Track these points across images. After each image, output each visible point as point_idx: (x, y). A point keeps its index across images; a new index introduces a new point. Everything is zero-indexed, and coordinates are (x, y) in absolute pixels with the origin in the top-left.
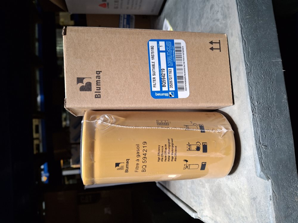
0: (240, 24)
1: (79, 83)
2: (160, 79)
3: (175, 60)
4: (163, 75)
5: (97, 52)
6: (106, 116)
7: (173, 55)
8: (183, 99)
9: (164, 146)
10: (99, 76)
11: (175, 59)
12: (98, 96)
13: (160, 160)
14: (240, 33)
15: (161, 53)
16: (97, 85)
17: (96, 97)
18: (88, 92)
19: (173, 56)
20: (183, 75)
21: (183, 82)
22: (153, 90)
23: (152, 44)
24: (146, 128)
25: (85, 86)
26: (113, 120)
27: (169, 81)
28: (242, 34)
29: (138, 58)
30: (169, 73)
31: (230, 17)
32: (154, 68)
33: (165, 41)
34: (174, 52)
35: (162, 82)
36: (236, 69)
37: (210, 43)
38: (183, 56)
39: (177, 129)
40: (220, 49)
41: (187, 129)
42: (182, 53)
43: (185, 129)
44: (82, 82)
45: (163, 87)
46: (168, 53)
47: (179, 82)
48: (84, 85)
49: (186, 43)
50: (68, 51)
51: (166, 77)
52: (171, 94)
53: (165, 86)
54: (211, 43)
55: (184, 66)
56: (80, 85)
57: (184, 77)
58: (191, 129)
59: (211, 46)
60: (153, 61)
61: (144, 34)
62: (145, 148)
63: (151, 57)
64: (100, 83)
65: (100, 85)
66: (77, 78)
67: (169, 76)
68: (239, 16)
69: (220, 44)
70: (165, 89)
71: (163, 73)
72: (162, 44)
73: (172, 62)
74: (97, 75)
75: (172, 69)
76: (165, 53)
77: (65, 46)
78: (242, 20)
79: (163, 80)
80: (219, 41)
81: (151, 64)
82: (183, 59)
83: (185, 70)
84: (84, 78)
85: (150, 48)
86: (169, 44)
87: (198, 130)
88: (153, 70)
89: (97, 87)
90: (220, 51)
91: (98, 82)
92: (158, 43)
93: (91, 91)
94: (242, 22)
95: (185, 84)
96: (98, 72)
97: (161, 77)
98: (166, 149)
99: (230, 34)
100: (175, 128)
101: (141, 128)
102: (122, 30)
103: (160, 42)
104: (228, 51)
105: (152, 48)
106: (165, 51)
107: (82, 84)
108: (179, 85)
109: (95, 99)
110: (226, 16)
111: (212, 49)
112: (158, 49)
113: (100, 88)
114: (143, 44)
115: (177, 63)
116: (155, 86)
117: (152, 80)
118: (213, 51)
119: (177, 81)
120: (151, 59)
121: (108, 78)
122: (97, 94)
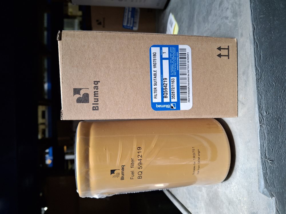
0: (253, 24)
1: (75, 94)
2: (162, 89)
3: (179, 69)
4: (165, 85)
7: (176, 62)
8: (185, 111)
10: (97, 87)
11: (179, 67)
12: (95, 108)
14: (252, 34)
15: (163, 61)
16: (95, 96)
17: (93, 110)
18: (85, 104)
19: (176, 64)
20: (187, 85)
21: (186, 92)
22: (153, 101)
23: (154, 50)
25: (83, 97)
27: (171, 92)
28: (254, 35)
29: (138, 66)
30: (171, 83)
31: (241, 16)
32: (155, 77)
33: (169, 46)
34: (177, 59)
35: (164, 93)
37: (218, 49)
38: (187, 63)
40: (228, 56)
42: (187, 60)
44: (79, 93)
45: (164, 99)
46: (172, 61)
47: (181, 93)
48: (81, 96)
49: (192, 49)
50: (63, 59)
51: (168, 87)
52: (172, 106)
54: (220, 49)
55: (189, 75)
56: (77, 96)
57: (187, 87)
60: (155, 69)
61: (146, 39)
63: (152, 65)
64: (98, 94)
65: (98, 96)
66: (74, 89)
67: (171, 86)
68: (252, 14)
69: (228, 51)
70: (166, 100)
71: (165, 82)
72: (165, 50)
73: (175, 70)
74: (95, 85)
75: (175, 78)
76: (168, 61)
78: (255, 19)
79: (165, 91)
80: (228, 46)
81: (153, 73)
82: (187, 67)
83: (189, 80)
84: (81, 89)
85: (152, 55)
86: (173, 50)
88: (154, 79)
89: (95, 99)
90: (229, 58)
91: (96, 93)
92: (161, 49)
93: (88, 102)
94: (254, 22)
95: (188, 94)
96: (96, 82)
97: (163, 87)
99: (240, 37)
102: (122, 34)
103: (163, 48)
105: (155, 55)
106: (169, 59)
107: (79, 95)
108: (182, 96)
110: (236, 14)
111: (220, 56)
112: (161, 56)
113: (98, 99)
114: (145, 51)
115: (181, 71)
116: (156, 97)
117: (153, 90)
118: (220, 57)
119: (180, 91)
120: (153, 67)
121: (106, 89)
122: (95, 106)
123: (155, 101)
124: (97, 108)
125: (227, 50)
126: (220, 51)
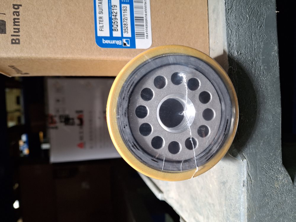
2: (110, 19)
4: (115, 14)
8: (142, 51)
10: (18, 12)
12: (15, 41)
17: (12, 43)
20: (144, 16)
21: (143, 25)
22: (99, 35)
27: (123, 23)
32: (101, 3)
35: (113, 24)
45: (113, 32)
47: (137, 25)
51: (118, 17)
52: (125, 42)
53: (116, 30)
57: (144, 19)
64: (19, 22)
65: (19, 25)
67: (123, 16)
70: (117, 34)
71: (114, 11)
74: (15, 10)
75: (128, 6)
83: (146, 10)
88: (99, 6)
89: (14, 29)
91: (16, 20)
93: (5, 33)
95: (145, 28)
96: (16, 6)
97: (111, 16)
108: (137, 30)
109: (11, 45)
113: (19, 29)
116: (103, 29)
117: (98, 19)
119: (135, 23)
121: (32, 15)
122: (15, 38)
124: (17, 41)
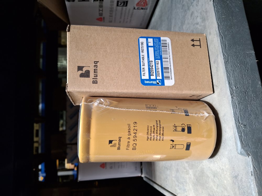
0: (218, 22)
1: (79, 71)
2: (149, 69)
4: (152, 66)
5: (95, 46)
6: (102, 100)
7: (160, 49)
8: (169, 87)
9: (152, 126)
10: (97, 66)
11: (162, 53)
12: (95, 82)
13: (149, 139)
14: (217, 29)
15: (149, 48)
16: (95, 73)
17: (93, 83)
18: (86, 79)
19: (160, 51)
20: (169, 66)
21: (169, 72)
22: (142, 78)
23: (141, 40)
24: (136, 110)
25: (85, 73)
26: (108, 103)
27: (157, 71)
28: (219, 30)
29: (130, 51)
30: (156, 64)
31: (208, 19)
32: (143, 60)
34: (160, 47)
35: (151, 72)
36: (214, 62)
37: (191, 40)
38: (168, 50)
39: (164, 112)
40: (200, 46)
41: (173, 113)
42: (168, 48)
43: (171, 112)
44: (82, 70)
45: (151, 77)
46: (156, 48)
47: (165, 72)
48: (84, 72)
49: (171, 40)
50: (70, 44)
51: (154, 68)
52: (158, 82)
53: (153, 75)
54: (193, 40)
55: (170, 59)
56: (80, 72)
57: (169, 68)
58: (176, 113)
59: (192, 43)
60: (143, 54)
61: (135, 32)
62: (135, 128)
63: (141, 51)
64: (97, 71)
65: (97, 73)
66: (78, 66)
67: (156, 67)
68: (216, 15)
70: (153, 77)
71: (151, 64)
72: (151, 40)
73: (159, 55)
74: (95, 64)
75: (159, 61)
76: (153, 48)
77: (68, 40)
78: (219, 19)
79: (151, 70)
80: (200, 39)
81: (141, 56)
82: (168, 53)
83: (170, 63)
84: (83, 67)
85: (140, 44)
86: (156, 41)
87: (183, 114)
88: (142, 61)
89: (94, 75)
90: (201, 47)
91: (95, 70)
92: (147, 40)
93: (89, 77)
95: (170, 74)
96: (96, 62)
97: (150, 67)
98: (154, 129)
99: (208, 34)
100: (163, 112)
101: (132, 110)
102: (117, 29)
103: (149, 39)
104: (207, 48)
105: (142, 44)
106: (153, 47)
108: (165, 75)
110: (204, 19)
111: (193, 45)
112: (147, 45)
113: (97, 75)
114: (134, 40)
115: (163, 56)
116: (145, 75)
117: (142, 69)
118: (194, 47)
120: (141, 52)
121: (104, 67)
122: (94, 80)
123: (143, 77)
124: (96, 82)
125: (199, 41)
126: (194, 42)
